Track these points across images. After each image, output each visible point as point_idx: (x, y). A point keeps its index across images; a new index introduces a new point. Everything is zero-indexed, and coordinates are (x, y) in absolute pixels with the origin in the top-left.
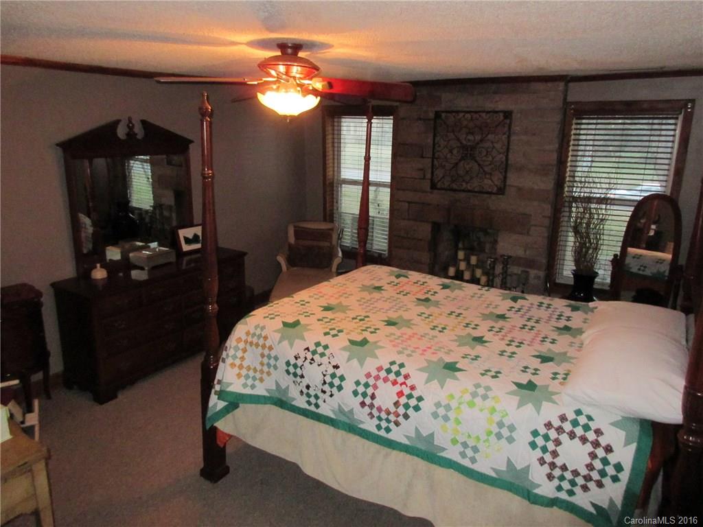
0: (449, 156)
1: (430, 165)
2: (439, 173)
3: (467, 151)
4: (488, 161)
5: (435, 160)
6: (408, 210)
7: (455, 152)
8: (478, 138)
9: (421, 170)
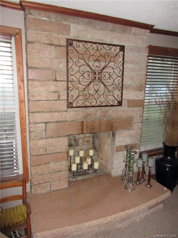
0: (81, 79)
1: (65, 87)
2: (74, 93)
3: (96, 75)
4: (110, 82)
5: (69, 83)
6: (45, 130)
7: (86, 75)
8: (103, 64)
9: (56, 92)
